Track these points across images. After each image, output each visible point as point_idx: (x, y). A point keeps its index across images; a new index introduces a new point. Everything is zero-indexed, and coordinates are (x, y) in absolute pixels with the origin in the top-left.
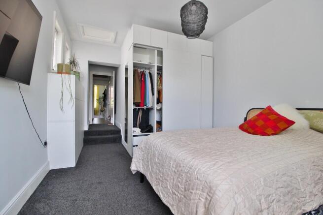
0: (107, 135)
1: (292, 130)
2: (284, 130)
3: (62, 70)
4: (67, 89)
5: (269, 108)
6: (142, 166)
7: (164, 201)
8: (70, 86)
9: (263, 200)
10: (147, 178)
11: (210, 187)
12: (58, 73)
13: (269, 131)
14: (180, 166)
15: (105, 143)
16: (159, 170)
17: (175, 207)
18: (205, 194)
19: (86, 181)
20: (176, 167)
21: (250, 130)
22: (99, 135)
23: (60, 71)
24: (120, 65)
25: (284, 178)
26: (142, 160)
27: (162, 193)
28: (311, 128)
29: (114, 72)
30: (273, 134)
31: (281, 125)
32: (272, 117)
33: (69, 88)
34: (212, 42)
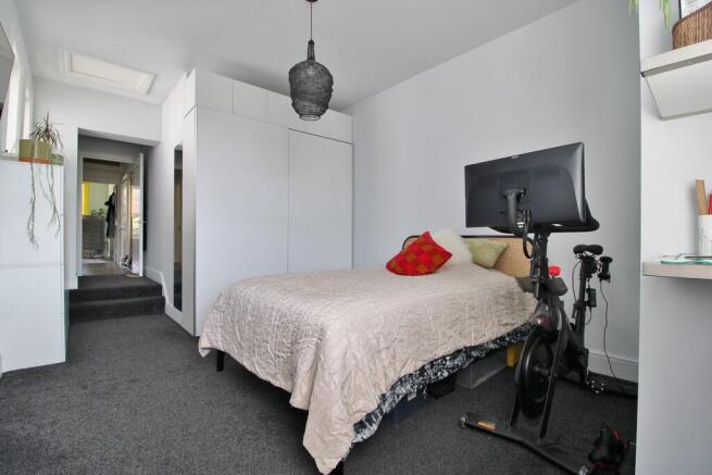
0: (130, 297)
1: (452, 266)
2: (440, 266)
3: (32, 154)
4: (46, 196)
5: (427, 236)
6: (220, 338)
7: (262, 375)
8: (52, 190)
9: (382, 339)
10: (232, 355)
11: (322, 330)
12: (22, 159)
13: (422, 268)
14: (286, 316)
15: (125, 316)
16: (255, 333)
17: (279, 376)
18: (315, 339)
19: (100, 381)
20: (281, 317)
21: (398, 269)
22: (107, 298)
23: (28, 156)
24: (158, 143)
25: (410, 316)
26: (221, 327)
27: (260, 365)
28: (475, 263)
29: (142, 156)
30: (427, 273)
31: (437, 259)
32: (426, 248)
33: (49, 193)
34: (349, 117)
